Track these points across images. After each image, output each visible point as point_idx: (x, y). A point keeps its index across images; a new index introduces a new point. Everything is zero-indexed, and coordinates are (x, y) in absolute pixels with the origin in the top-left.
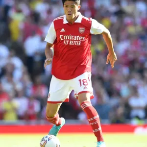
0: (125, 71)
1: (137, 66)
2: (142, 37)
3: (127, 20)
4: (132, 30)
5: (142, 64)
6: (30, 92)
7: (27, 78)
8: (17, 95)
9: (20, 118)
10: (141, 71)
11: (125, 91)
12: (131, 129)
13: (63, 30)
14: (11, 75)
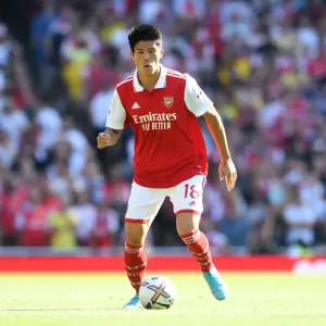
0: (278, 156)
1: (299, 148)
2: (308, 94)
3: (282, 62)
4: (289, 80)
5: (309, 144)
6: (100, 195)
7: (94, 169)
8: (76, 200)
9: (81, 242)
10: (308, 158)
11: (276, 194)
12: (288, 265)
13: (136, 106)
14: (66, 163)
